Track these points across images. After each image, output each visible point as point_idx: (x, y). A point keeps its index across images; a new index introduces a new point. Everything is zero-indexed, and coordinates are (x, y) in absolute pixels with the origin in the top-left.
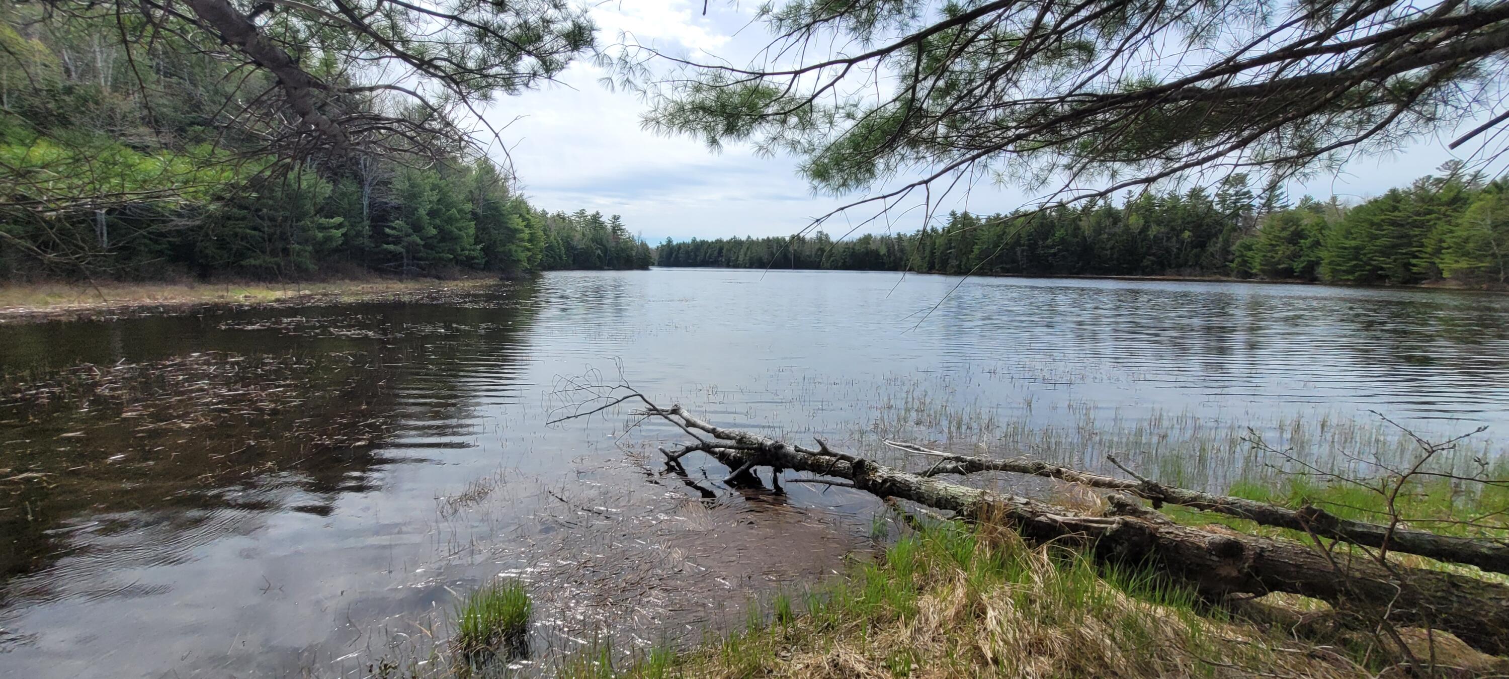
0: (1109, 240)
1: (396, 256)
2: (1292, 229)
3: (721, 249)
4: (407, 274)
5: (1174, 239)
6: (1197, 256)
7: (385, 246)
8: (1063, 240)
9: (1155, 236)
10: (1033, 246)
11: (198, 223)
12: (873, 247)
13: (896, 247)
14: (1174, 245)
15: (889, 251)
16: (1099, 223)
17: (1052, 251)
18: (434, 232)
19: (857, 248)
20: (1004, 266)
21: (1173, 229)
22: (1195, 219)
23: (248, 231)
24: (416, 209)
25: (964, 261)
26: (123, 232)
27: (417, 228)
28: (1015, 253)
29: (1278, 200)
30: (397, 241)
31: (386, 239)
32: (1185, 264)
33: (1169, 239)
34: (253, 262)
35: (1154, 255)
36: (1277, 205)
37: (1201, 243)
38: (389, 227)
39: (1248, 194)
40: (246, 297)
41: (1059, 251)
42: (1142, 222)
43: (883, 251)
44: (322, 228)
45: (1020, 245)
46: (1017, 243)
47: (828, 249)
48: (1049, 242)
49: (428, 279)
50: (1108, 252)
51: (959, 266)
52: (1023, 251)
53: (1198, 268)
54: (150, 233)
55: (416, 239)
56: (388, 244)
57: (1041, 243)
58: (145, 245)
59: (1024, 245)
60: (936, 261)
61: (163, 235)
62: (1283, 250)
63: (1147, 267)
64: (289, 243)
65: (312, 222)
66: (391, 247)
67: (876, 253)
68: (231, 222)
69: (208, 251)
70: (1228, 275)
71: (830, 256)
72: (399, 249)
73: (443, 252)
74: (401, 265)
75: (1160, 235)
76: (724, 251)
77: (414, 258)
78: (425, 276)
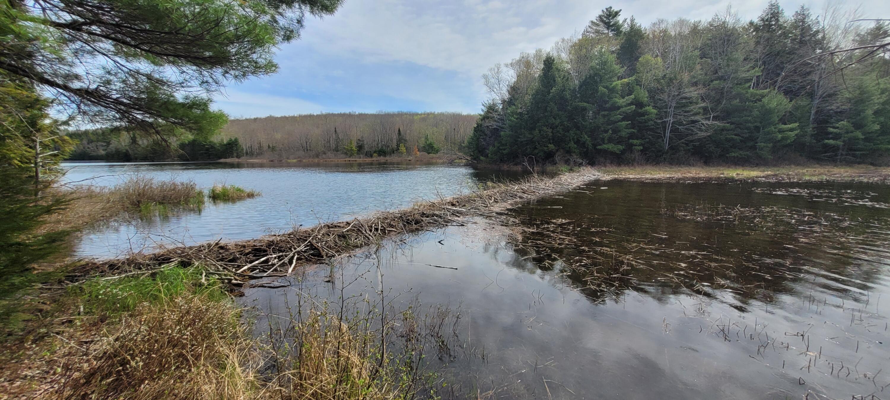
1: (835, 149)
4: (841, 162)
7: (826, 141)
11: (709, 134)
18: (877, 127)
23: (734, 136)
24: (863, 111)
26: (674, 141)
27: (858, 126)
30: (836, 137)
31: (827, 135)
34: (733, 154)
38: (831, 127)
40: (737, 174)
44: (781, 131)
49: (862, 166)
54: (686, 141)
55: (859, 134)
56: (828, 139)
58: (683, 147)
61: (692, 141)
64: (757, 143)
65: (775, 128)
66: (831, 142)
68: (725, 132)
69: (711, 149)
72: (839, 143)
73: (882, 143)
74: (836, 155)
77: (851, 150)
78: (859, 163)
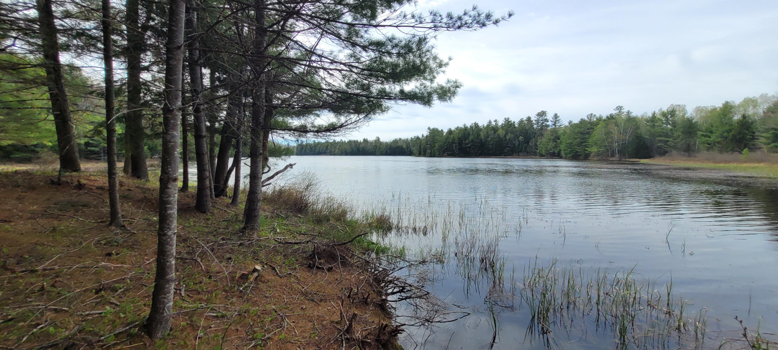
0: (491, 140)
2: (555, 135)
3: (327, 146)
5: (517, 140)
6: (526, 147)
8: (473, 141)
9: (509, 139)
10: (460, 143)
12: (399, 144)
13: (411, 144)
14: (517, 143)
15: (407, 146)
16: (488, 133)
17: (469, 146)
19: (392, 145)
20: (448, 153)
21: (516, 135)
22: (525, 131)
25: (433, 150)
28: (453, 147)
29: (559, 122)
32: (521, 151)
33: (515, 140)
35: (509, 147)
36: (558, 124)
37: (527, 141)
39: (547, 120)
41: (472, 145)
42: (504, 132)
43: (404, 146)
45: (455, 143)
46: (453, 142)
47: (378, 145)
48: (467, 141)
50: (491, 146)
51: (431, 153)
52: (456, 146)
53: (526, 153)
57: (464, 142)
59: (456, 143)
60: (422, 151)
62: (551, 145)
63: (506, 152)
67: (401, 148)
70: (536, 156)
71: (380, 149)
75: (511, 139)
76: (329, 147)
